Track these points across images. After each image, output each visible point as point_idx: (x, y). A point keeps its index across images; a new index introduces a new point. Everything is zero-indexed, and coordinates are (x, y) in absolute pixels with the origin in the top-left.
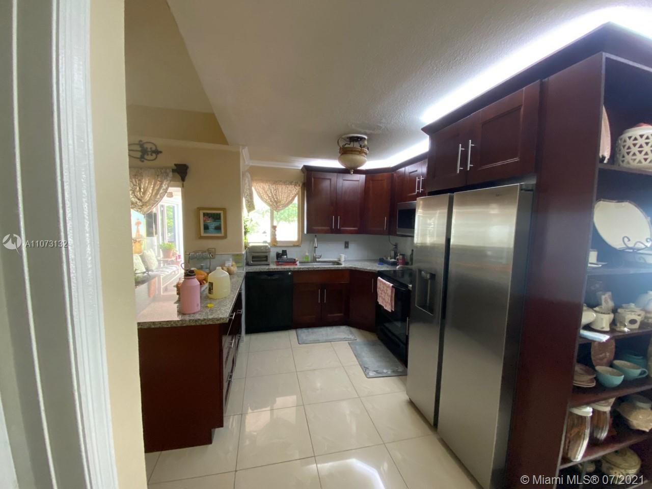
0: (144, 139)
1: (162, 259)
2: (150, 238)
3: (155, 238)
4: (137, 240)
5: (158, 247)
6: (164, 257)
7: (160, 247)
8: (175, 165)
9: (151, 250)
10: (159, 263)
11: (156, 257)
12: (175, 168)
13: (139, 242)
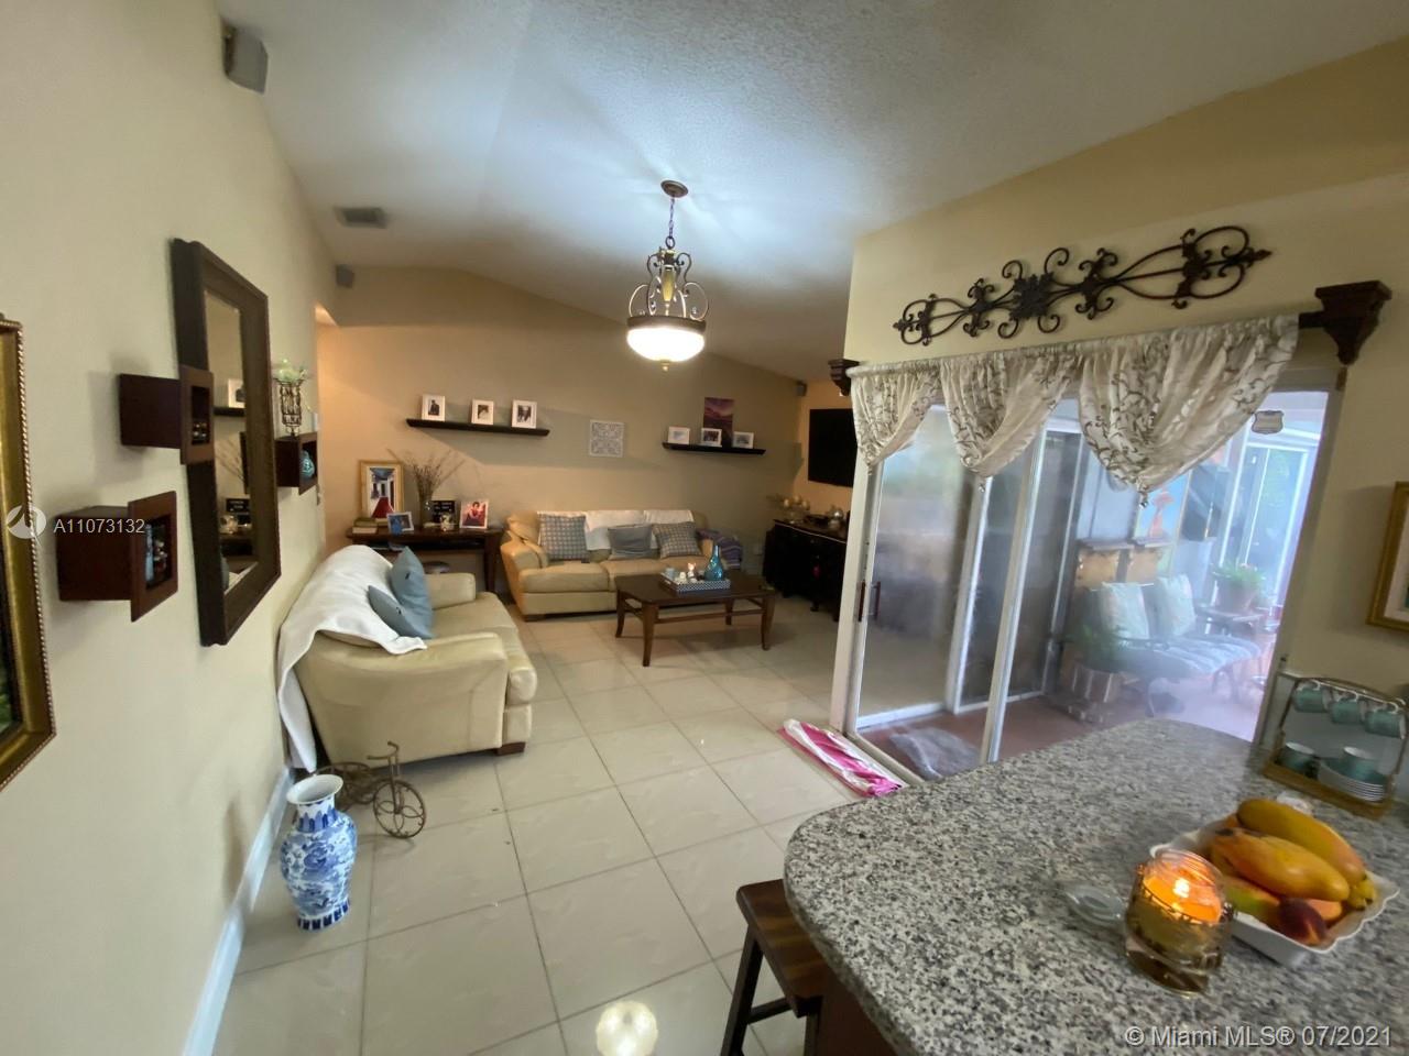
0: (1203, 222)
1: (1212, 611)
2: (1190, 544)
3: (1207, 546)
4: (1148, 546)
5: (1209, 573)
6: (1222, 606)
7: (1216, 575)
8: (1320, 293)
9: (1184, 578)
10: (1201, 622)
11: (1195, 601)
12: (1316, 305)
13: (1153, 550)
